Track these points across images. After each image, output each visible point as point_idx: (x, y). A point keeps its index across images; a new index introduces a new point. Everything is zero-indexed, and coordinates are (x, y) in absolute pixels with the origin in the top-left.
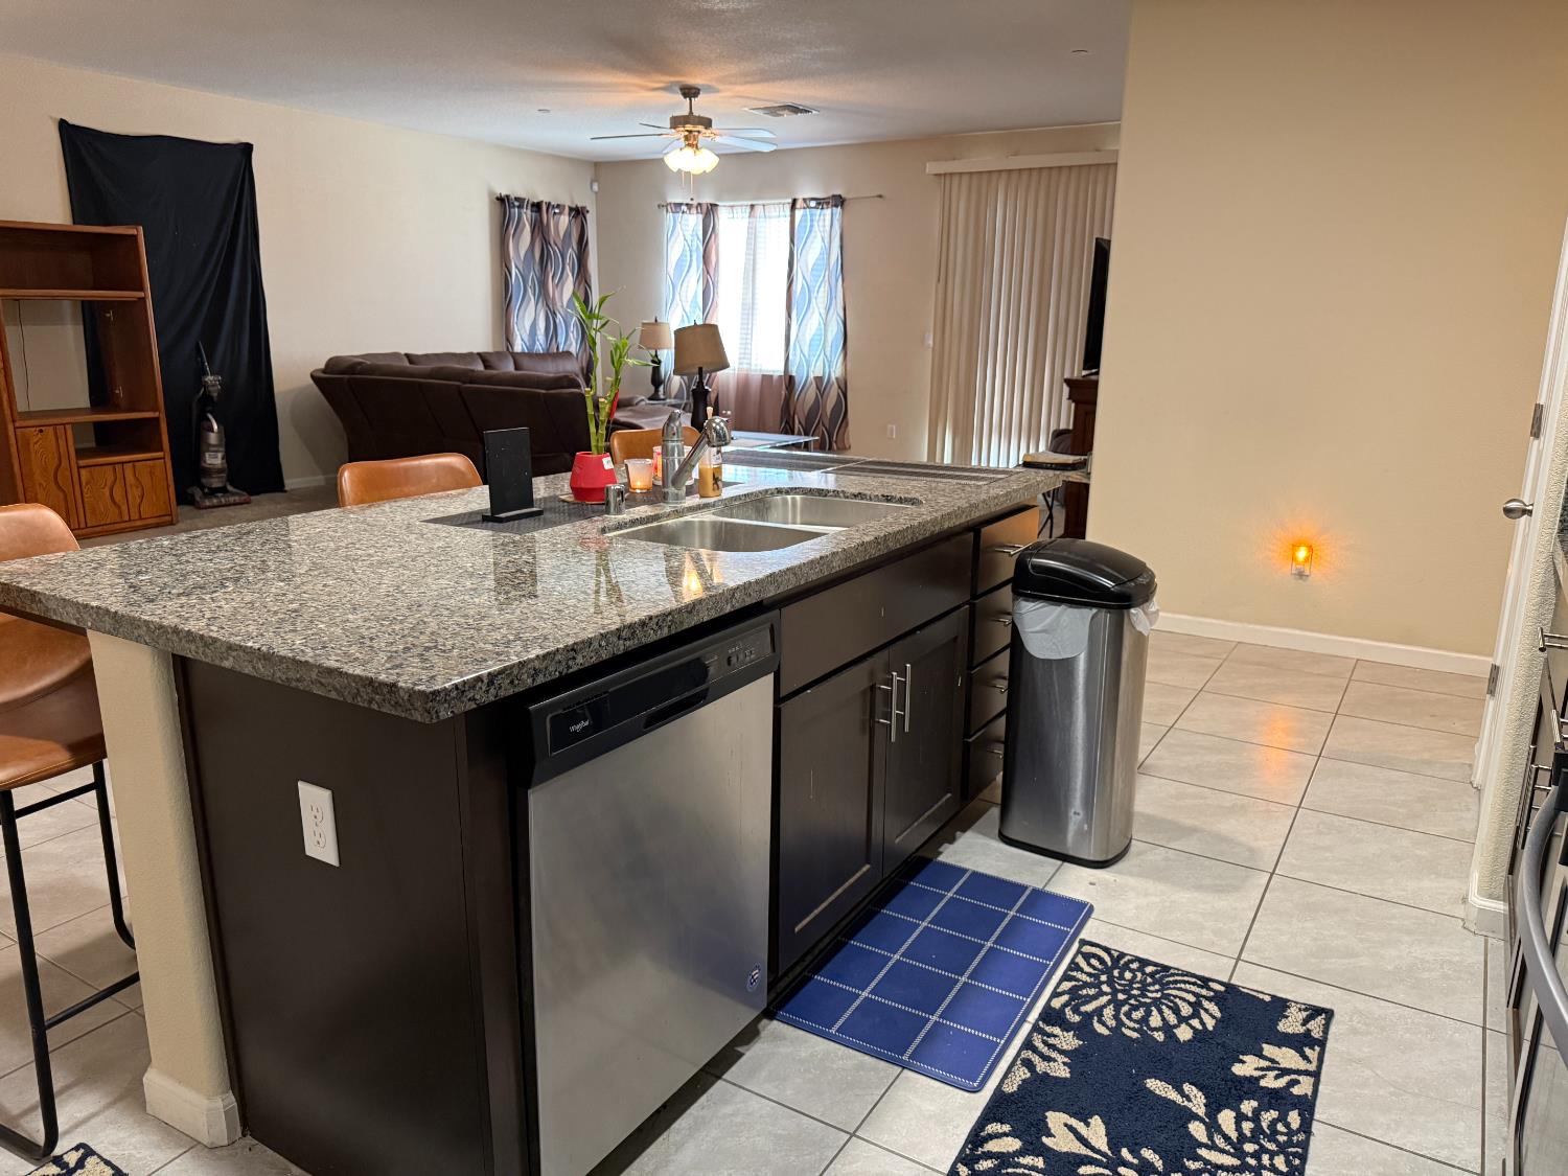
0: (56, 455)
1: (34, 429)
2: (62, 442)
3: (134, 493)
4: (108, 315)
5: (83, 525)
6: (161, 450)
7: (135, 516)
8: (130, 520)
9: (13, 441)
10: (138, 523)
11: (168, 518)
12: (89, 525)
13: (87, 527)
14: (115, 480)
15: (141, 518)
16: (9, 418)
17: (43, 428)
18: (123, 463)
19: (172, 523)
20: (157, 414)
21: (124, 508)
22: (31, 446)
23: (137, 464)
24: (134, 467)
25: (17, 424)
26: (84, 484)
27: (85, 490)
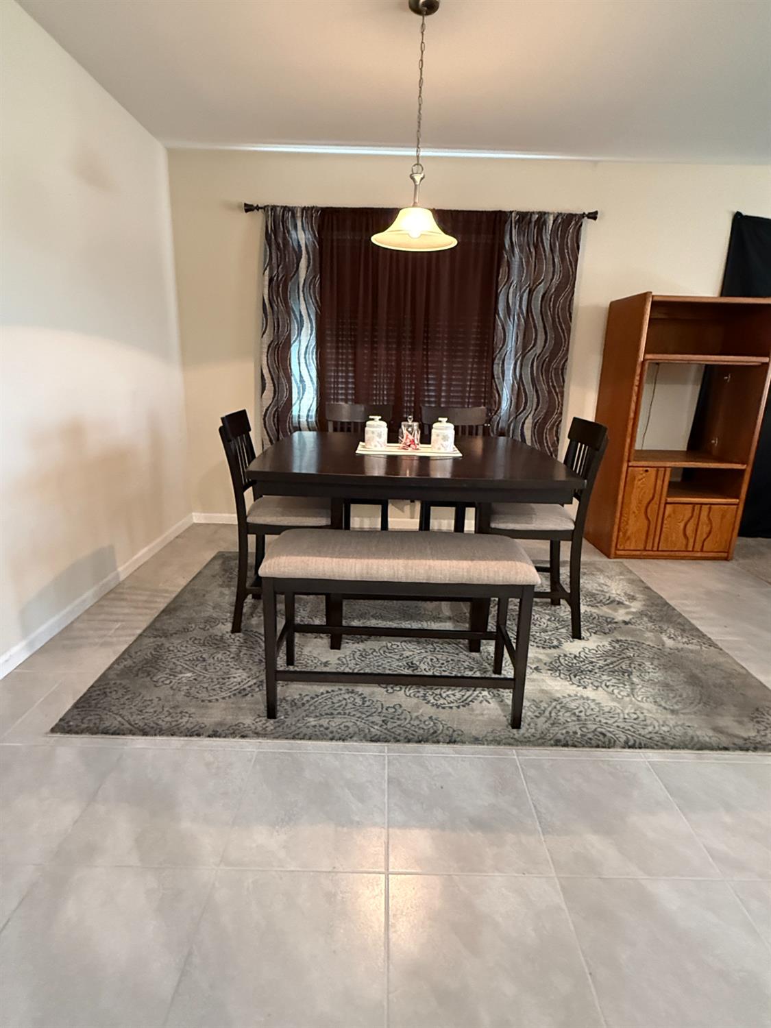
0: (652, 491)
1: (641, 469)
2: (659, 482)
3: (704, 529)
4: (726, 378)
5: (655, 549)
6: (737, 497)
7: (698, 547)
8: (693, 551)
9: (623, 476)
10: (699, 555)
11: (725, 555)
12: (660, 549)
13: (658, 550)
14: (691, 517)
15: (702, 550)
16: (626, 458)
17: (648, 469)
18: (702, 504)
19: (726, 559)
20: (744, 467)
21: (691, 541)
22: (636, 482)
23: (712, 506)
24: (710, 509)
25: (630, 464)
26: (666, 517)
27: (665, 522)
